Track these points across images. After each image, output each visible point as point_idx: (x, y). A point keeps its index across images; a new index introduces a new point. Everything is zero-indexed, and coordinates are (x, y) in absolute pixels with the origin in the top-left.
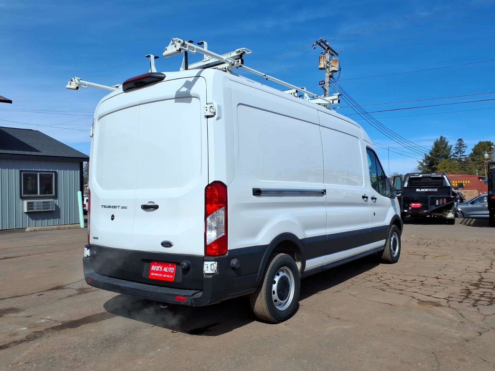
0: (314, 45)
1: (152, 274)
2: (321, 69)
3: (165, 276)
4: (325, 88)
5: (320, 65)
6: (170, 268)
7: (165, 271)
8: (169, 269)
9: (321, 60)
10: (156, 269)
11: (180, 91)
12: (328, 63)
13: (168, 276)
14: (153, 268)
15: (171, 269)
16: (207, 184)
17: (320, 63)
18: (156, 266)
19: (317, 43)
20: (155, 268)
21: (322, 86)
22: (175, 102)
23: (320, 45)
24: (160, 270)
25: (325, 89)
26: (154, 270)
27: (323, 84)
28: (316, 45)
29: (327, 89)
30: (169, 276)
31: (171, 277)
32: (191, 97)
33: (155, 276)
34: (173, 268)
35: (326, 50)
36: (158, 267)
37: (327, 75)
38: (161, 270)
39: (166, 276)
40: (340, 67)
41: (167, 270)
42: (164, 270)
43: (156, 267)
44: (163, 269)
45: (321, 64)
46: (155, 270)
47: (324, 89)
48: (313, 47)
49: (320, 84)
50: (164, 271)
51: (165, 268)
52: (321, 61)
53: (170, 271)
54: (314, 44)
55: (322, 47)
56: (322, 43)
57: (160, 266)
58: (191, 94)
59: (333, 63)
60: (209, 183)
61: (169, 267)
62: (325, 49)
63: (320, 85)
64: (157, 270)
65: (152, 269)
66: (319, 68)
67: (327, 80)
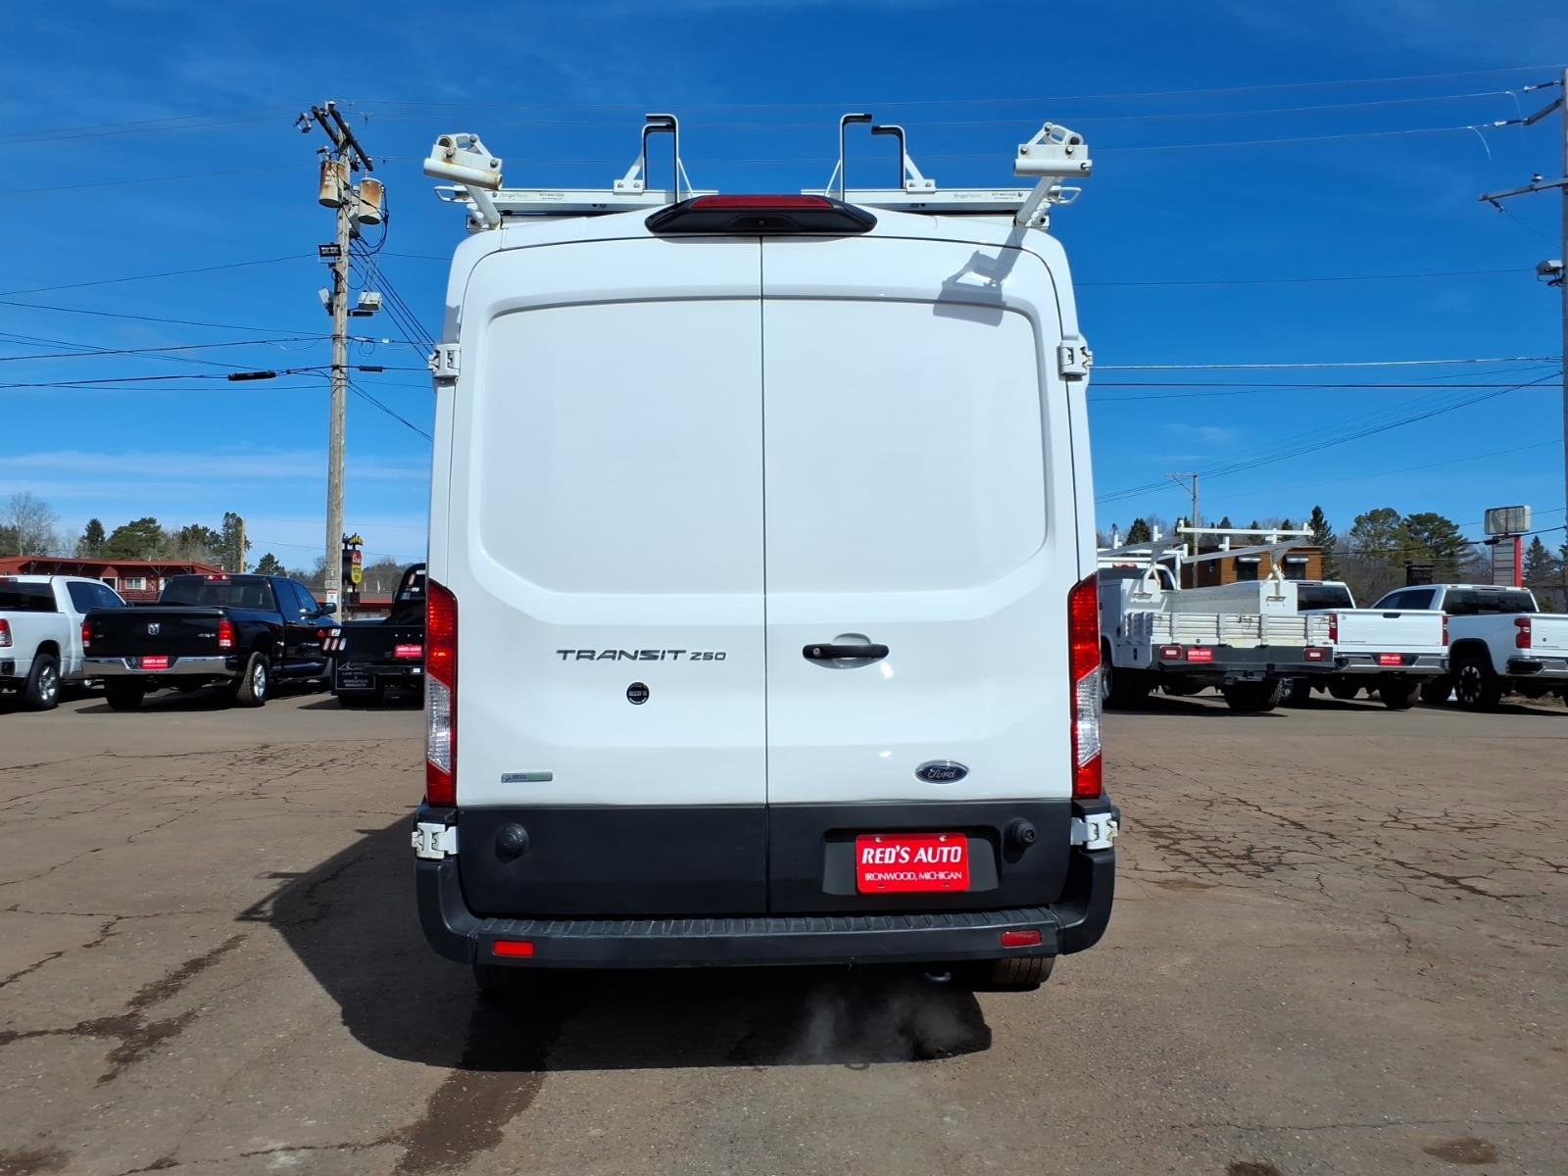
0: (302, 118)
1: (869, 877)
2: (327, 203)
3: (927, 876)
4: (339, 268)
5: (324, 190)
6: (946, 850)
7: (925, 860)
8: (942, 852)
9: (329, 173)
10: (882, 859)
11: (960, 281)
12: (347, 187)
13: (942, 876)
14: (868, 856)
15: (949, 852)
16: (1077, 581)
17: (326, 183)
18: (879, 850)
19: (316, 115)
20: (878, 855)
21: (331, 260)
22: (936, 313)
23: (323, 123)
24: (901, 861)
25: (337, 274)
26: (874, 864)
27: (335, 255)
28: (311, 120)
29: (345, 273)
30: (946, 875)
31: (955, 876)
32: (1003, 307)
33: (883, 882)
34: (959, 849)
35: (340, 143)
36: (888, 850)
37: (345, 226)
38: (903, 859)
39: (932, 876)
40: (386, 210)
41: (934, 857)
42: (918, 857)
43: (883, 853)
44: (913, 854)
45: (327, 186)
46: (877, 861)
47: (335, 270)
48: (297, 123)
49: (321, 250)
50: (920, 860)
51: (922, 851)
52: (327, 178)
53: (945, 859)
54: (305, 115)
55: (330, 132)
56: (331, 121)
57: (898, 848)
58: (1004, 299)
59: (366, 192)
60: (1082, 578)
61: (937, 845)
62: (336, 142)
63: (322, 255)
64: (887, 861)
65: (864, 861)
66: (321, 198)
67: (344, 242)
